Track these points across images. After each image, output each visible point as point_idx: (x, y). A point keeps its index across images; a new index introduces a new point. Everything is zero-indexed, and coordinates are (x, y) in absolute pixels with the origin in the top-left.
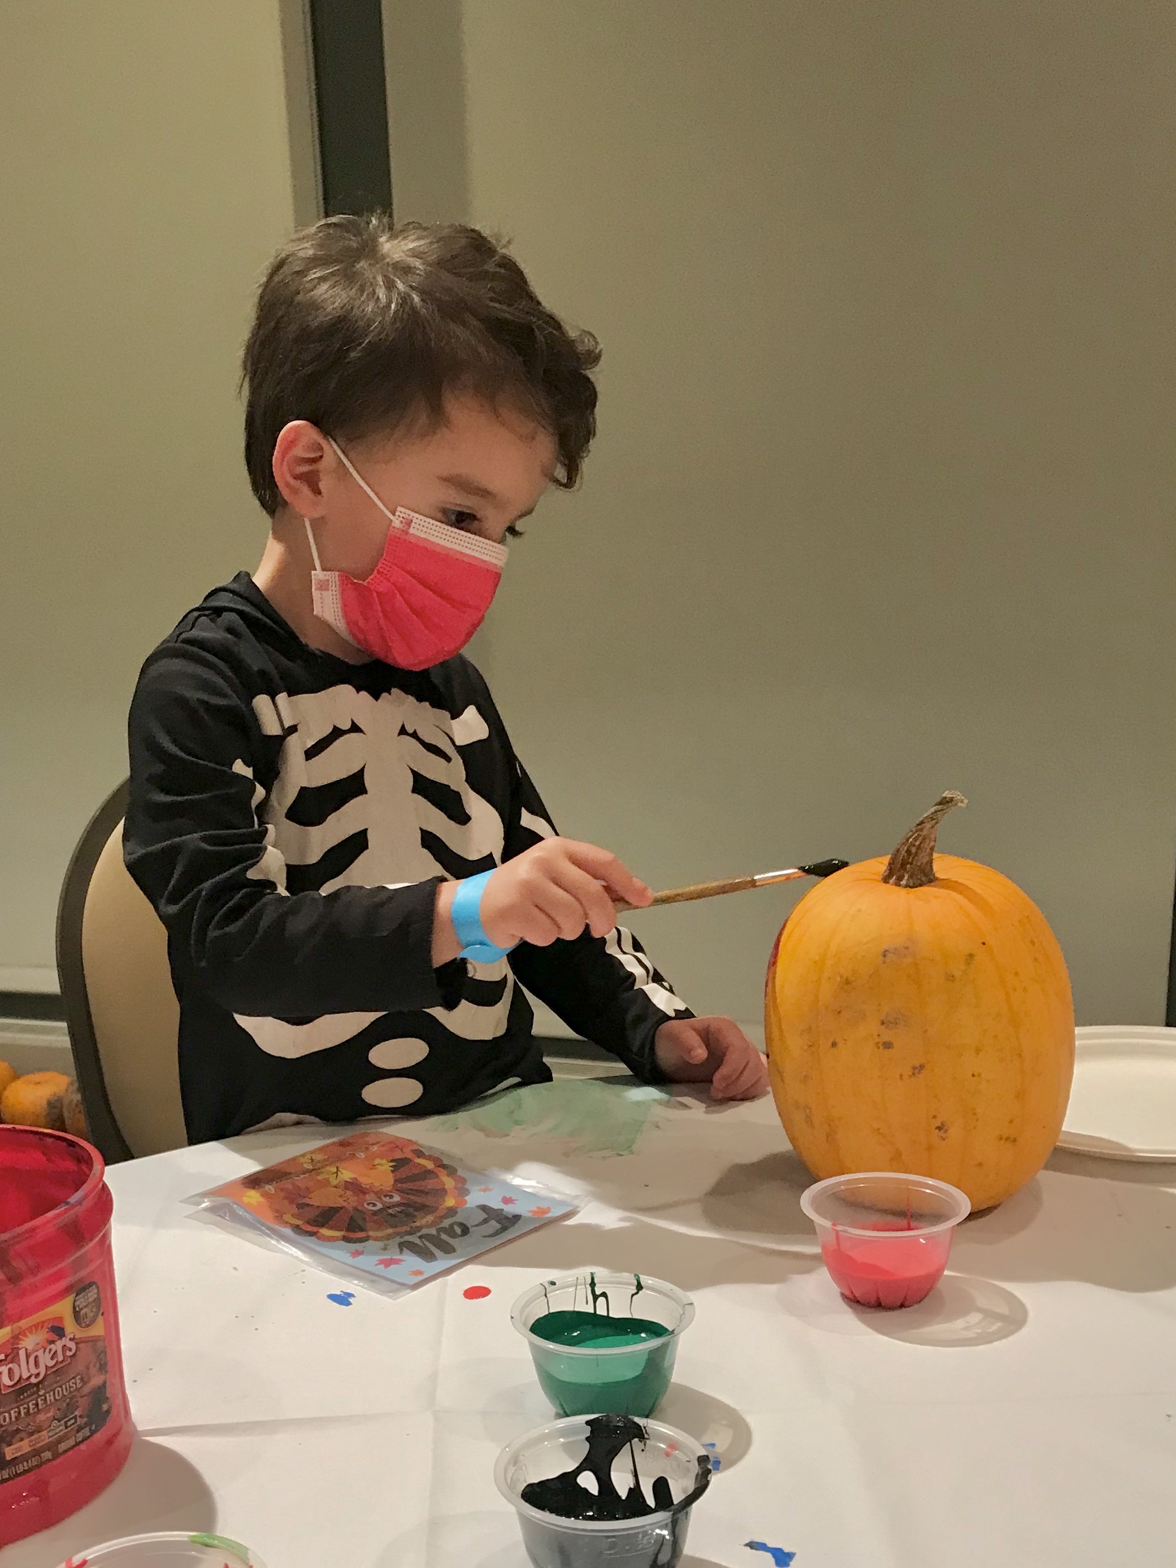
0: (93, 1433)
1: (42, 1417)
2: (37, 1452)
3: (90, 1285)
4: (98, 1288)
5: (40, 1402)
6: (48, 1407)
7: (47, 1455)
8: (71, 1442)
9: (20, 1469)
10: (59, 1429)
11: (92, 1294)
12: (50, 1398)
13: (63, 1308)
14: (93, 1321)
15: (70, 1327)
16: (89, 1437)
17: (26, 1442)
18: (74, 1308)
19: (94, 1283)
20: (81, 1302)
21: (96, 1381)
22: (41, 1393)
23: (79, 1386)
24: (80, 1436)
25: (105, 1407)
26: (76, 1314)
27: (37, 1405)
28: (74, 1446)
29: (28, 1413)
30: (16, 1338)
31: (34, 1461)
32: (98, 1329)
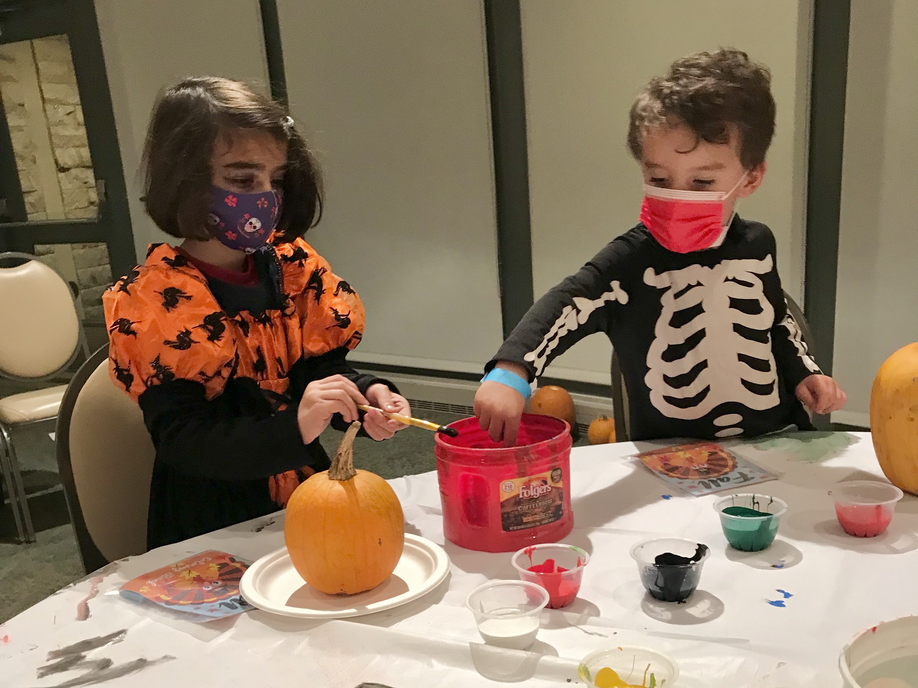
0: (555, 520)
1: (536, 510)
2: (534, 522)
3: (558, 469)
4: (561, 470)
5: (537, 505)
6: (539, 508)
7: (538, 524)
8: (546, 521)
9: (528, 526)
10: (543, 516)
11: (559, 472)
12: (540, 504)
13: (547, 475)
14: (558, 482)
15: (549, 481)
16: (553, 521)
17: (530, 517)
18: (552, 475)
19: (560, 468)
20: (555, 473)
21: (558, 502)
22: (537, 502)
23: (551, 502)
24: (550, 520)
25: (561, 513)
26: (552, 478)
27: (535, 506)
28: (547, 523)
29: (532, 508)
30: (530, 481)
31: (533, 525)
32: (560, 485)
